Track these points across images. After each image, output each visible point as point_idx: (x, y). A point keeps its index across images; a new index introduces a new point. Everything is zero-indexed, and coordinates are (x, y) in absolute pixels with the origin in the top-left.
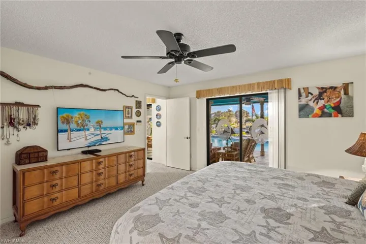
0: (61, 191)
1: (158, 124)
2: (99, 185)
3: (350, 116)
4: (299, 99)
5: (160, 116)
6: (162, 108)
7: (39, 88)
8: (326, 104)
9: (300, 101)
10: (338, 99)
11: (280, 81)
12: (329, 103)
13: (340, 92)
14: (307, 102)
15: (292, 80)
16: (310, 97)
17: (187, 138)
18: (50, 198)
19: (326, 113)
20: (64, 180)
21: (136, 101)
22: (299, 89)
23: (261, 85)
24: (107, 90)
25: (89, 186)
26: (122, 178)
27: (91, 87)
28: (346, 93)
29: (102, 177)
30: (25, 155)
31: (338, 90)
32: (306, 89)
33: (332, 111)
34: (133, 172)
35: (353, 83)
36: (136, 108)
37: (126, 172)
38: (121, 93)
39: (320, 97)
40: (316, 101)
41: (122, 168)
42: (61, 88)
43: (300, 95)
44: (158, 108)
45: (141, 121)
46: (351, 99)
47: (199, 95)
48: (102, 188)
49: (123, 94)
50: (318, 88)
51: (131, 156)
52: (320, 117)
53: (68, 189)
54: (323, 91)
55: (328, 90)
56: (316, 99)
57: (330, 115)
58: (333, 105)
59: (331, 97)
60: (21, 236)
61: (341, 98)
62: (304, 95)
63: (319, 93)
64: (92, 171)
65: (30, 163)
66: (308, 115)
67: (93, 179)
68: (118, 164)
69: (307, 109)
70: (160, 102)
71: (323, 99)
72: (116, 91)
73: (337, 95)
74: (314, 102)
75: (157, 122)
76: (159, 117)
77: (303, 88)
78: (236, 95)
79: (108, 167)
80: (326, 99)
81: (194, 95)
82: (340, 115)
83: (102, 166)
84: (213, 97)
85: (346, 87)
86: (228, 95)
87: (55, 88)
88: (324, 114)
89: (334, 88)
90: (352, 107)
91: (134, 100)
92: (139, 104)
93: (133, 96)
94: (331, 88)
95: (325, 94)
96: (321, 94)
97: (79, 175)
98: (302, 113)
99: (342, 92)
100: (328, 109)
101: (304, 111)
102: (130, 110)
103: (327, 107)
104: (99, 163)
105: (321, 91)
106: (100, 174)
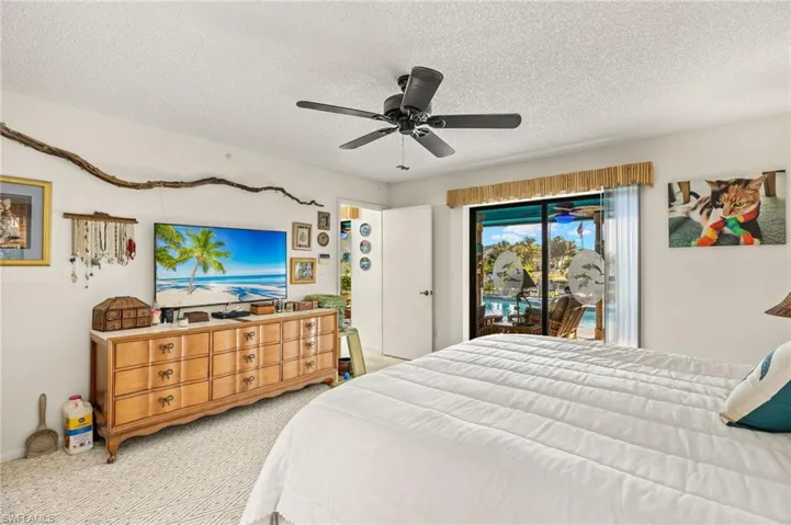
0: (177, 385)
1: (365, 263)
2: (247, 381)
3: (778, 243)
4: (670, 206)
5: (369, 245)
6: (372, 231)
7: (136, 186)
8: (727, 218)
9: (672, 211)
10: (754, 207)
11: (627, 168)
12: (733, 216)
13: (756, 191)
14: (687, 213)
15: (654, 165)
16: (694, 201)
17: (427, 293)
18: (158, 397)
19: (728, 236)
20: (183, 363)
21: (319, 213)
22: (670, 185)
23: (587, 179)
24: (261, 189)
25: (228, 380)
26: (291, 370)
27: (232, 184)
28: (770, 193)
29: (253, 364)
30: (114, 314)
31: (752, 186)
32: (685, 185)
33: (740, 232)
34: (312, 359)
35: (784, 171)
36: (319, 228)
37: (298, 358)
38: (290, 196)
39: (714, 201)
40: (706, 211)
41: (291, 349)
42: (175, 185)
43: (672, 198)
44: (366, 230)
45: (328, 256)
46: (781, 205)
47: (453, 200)
48: (252, 386)
49: (293, 198)
50: (711, 183)
51: (309, 326)
52: (714, 244)
53: (189, 382)
54: (720, 189)
55: (731, 187)
56: (705, 207)
57: (736, 241)
58: (742, 220)
59: (737, 203)
60: (109, 462)
61: (759, 204)
62: (680, 197)
63: (713, 193)
64: (233, 351)
65: (122, 328)
66: (690, 242)
67: (235, 366)
68: (283, 341)
69: (686, 229)
70: (369, 215)
71: (722, 206)
72: (279, 192)
73: (751, 198)
74: (701, 212)
75: (362, 260)
76: (365, 248)
77: (679, 184)
78: (534, 199)
79: (265, 345)
80: (727, 205)
81: (442, 200)
82: (756, 241)
83: (252, 342)
84: (484, 204)
85: (769, 180)
86: (517, 201)
87: (165, 186)
88: (722, 238)
89: (746, 183)
90: (783, 222)
91: (314, 210)
92: (324, 219)
93: (313, 202)
94: (738, 182)
95: (726, 195)
96: (716, 197)
97: (210, 357)
98: (676, 236)
99: (762, 191)
100: (731, 228)
101: (681, 231)
102: (306, 231)
103: (731, 223)
104: (248, 336)
105: (717, 189)
106: (248, 358)
